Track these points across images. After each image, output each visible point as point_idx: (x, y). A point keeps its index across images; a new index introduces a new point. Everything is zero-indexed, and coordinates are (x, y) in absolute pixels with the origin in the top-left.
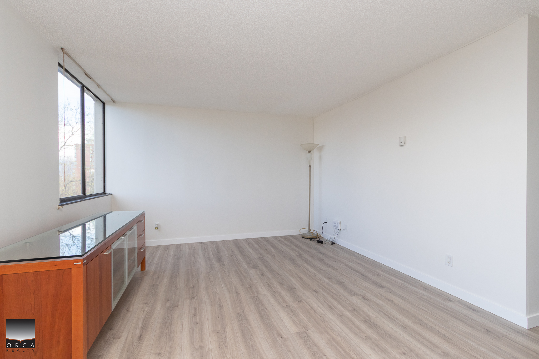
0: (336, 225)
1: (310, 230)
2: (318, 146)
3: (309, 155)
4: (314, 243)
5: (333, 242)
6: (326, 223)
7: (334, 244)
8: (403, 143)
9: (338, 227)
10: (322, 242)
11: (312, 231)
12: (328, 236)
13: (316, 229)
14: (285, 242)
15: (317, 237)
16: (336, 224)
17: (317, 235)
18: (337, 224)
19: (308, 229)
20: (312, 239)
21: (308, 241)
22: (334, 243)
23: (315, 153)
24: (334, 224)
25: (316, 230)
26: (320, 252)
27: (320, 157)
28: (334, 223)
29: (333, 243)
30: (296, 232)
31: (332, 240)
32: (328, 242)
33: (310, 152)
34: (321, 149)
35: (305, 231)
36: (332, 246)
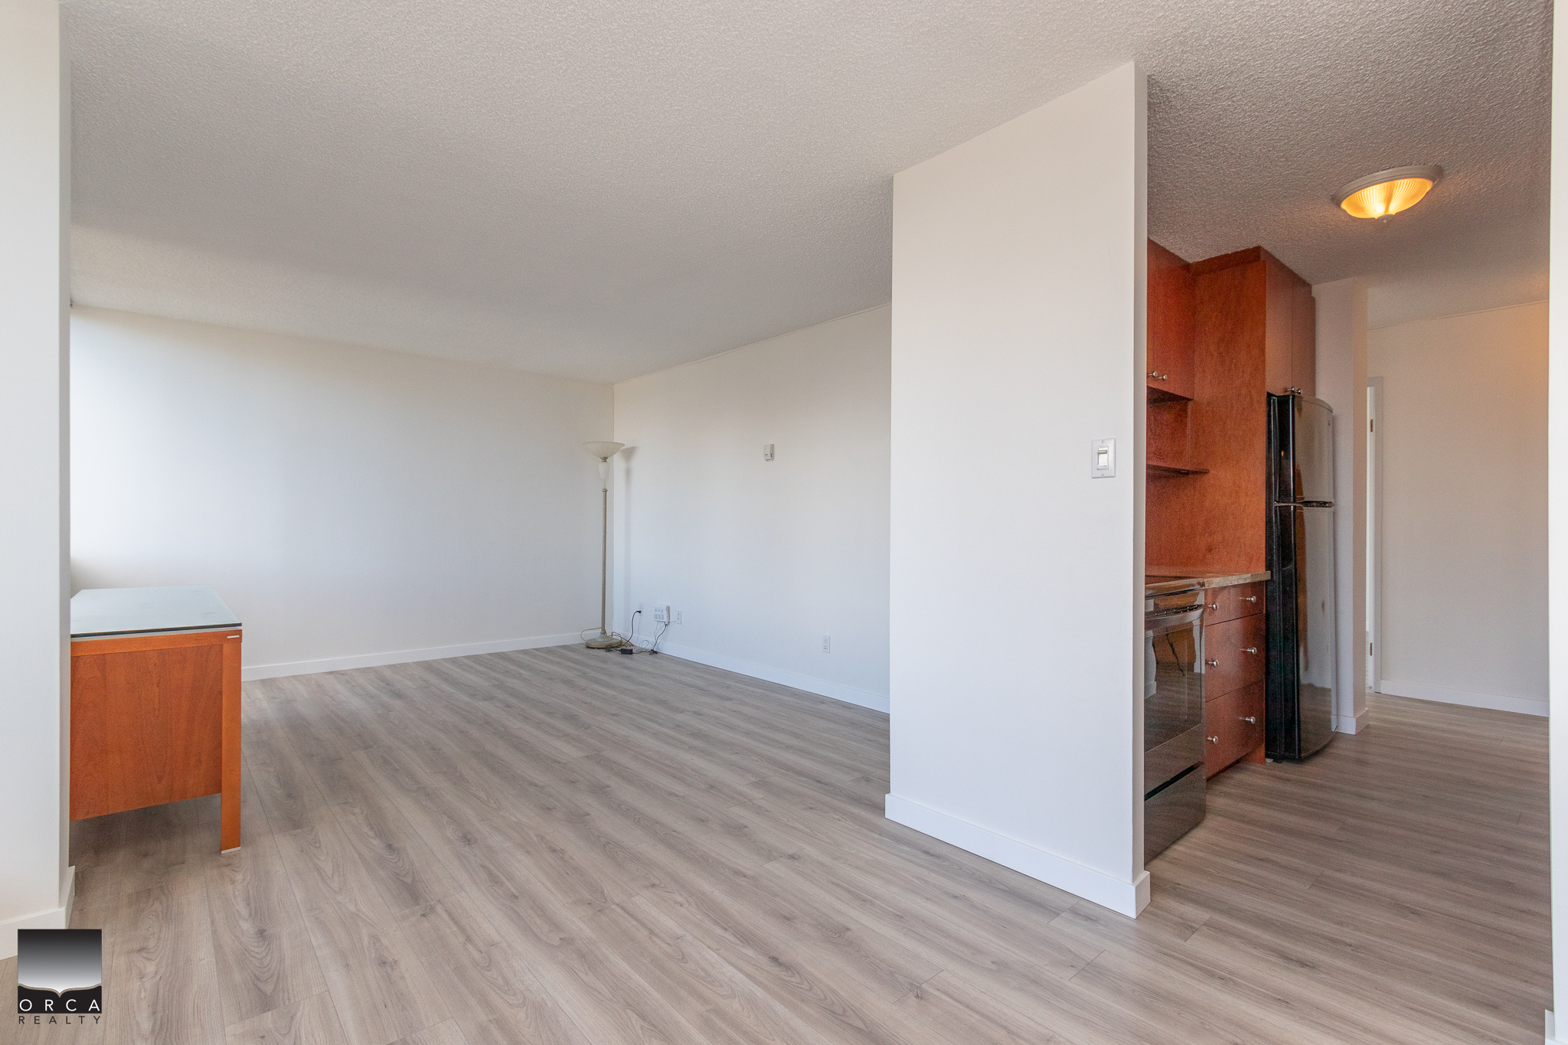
0: (660, 613)
1: (604, 632)
2: (623, 448)
3: (602, 466)
4: (615, 656)
5: (652, 650)
6: (640, 612)
7: (655, 655)
8: (769, 455)
9: (663, 618)
10: (630, 652)
11: (609, 634)
12: (642, 640)
13: (618, 628)
14: (550, 658)
15: (620, 644)
16: (659, 611)
17: (621, 642)
18: (662, 611)
19: (600, 630)
20: (609, 648)
21: (602, 653)
22: (656, 652)
23: (617, 462)
24: (658, 613)
25: (617, 631)
26: (627, 668)
27: (628, 472)
28: (656, 611)
29: (654, 652)
30: (572, 637)
31: (650, 647)
32: (642, 651)
33: (605, 459)
34: (629, 453)
35: (595, 634)
36: (651, 658)
